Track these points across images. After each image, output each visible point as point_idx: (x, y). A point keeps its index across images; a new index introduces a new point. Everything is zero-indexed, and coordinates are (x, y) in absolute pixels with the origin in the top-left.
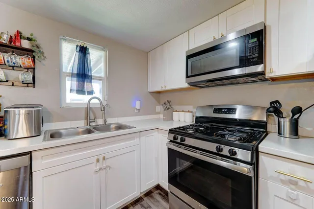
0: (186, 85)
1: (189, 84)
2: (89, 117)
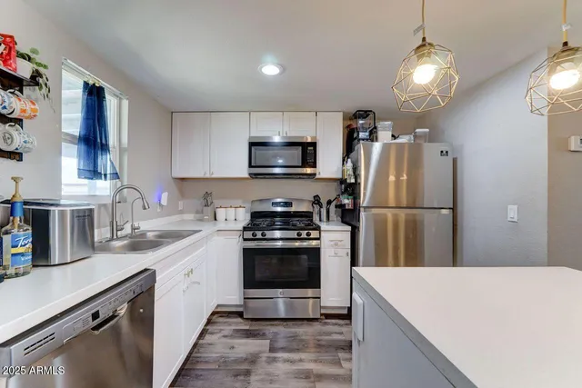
0: (247, 176)
1: (250, 174)
2: (115, 221)
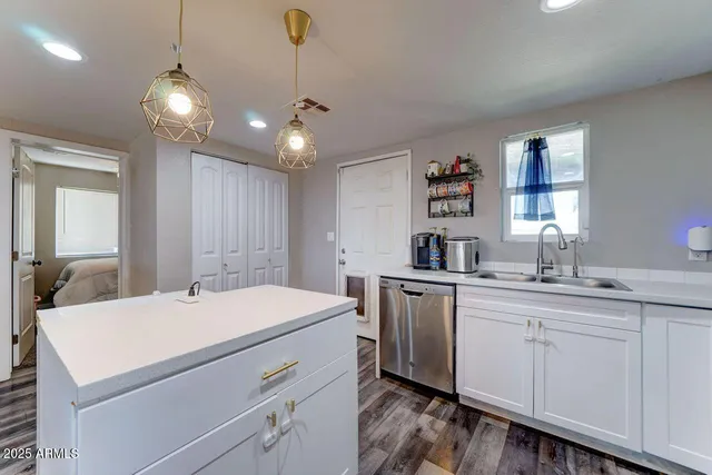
2: (540, 258)
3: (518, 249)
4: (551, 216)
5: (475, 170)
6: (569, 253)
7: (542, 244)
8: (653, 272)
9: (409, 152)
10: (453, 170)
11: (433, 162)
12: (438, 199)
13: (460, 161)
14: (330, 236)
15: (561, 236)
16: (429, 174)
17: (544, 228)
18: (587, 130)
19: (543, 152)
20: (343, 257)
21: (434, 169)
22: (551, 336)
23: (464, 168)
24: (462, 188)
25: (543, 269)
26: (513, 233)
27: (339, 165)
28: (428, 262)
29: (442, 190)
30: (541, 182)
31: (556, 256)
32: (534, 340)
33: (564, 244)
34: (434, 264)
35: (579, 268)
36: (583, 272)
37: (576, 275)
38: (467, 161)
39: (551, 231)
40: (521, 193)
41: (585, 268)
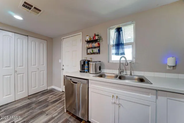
2: (120, 69)
3: (113, 65)
4: (123, 54)
5: (100, 38)
6: (129, 66)
7: (120, 63)
8: (156, 73)
9: (81, 33)
10: (93, 38)
11: (87, 36)
12: (89, 48)
13: (95, 35)
14: (60, 61)
15: (126, 61)
16: (86, 40)
17: (121, 58)
18: (135, 24)
19: (121, 32)
20: (63, 67)
21: (88, 38)
22: (121, 102)
23: (97, 38)
24: (96, 45)
25: (121, 72)
26: (112, 60)
27: (62, 38)
28: (84, 70)
29: (90, 45)
30: (120, 43)
31: (125, 67)
32: (115, 103)
33: (127, 64)
34: (86, 71)
35: (132, 72)
36: (133, 73)
37: (131, 74)
38: (98, 35)
39: (123, 59)
40: (114, 46)
41: (134, 72)
